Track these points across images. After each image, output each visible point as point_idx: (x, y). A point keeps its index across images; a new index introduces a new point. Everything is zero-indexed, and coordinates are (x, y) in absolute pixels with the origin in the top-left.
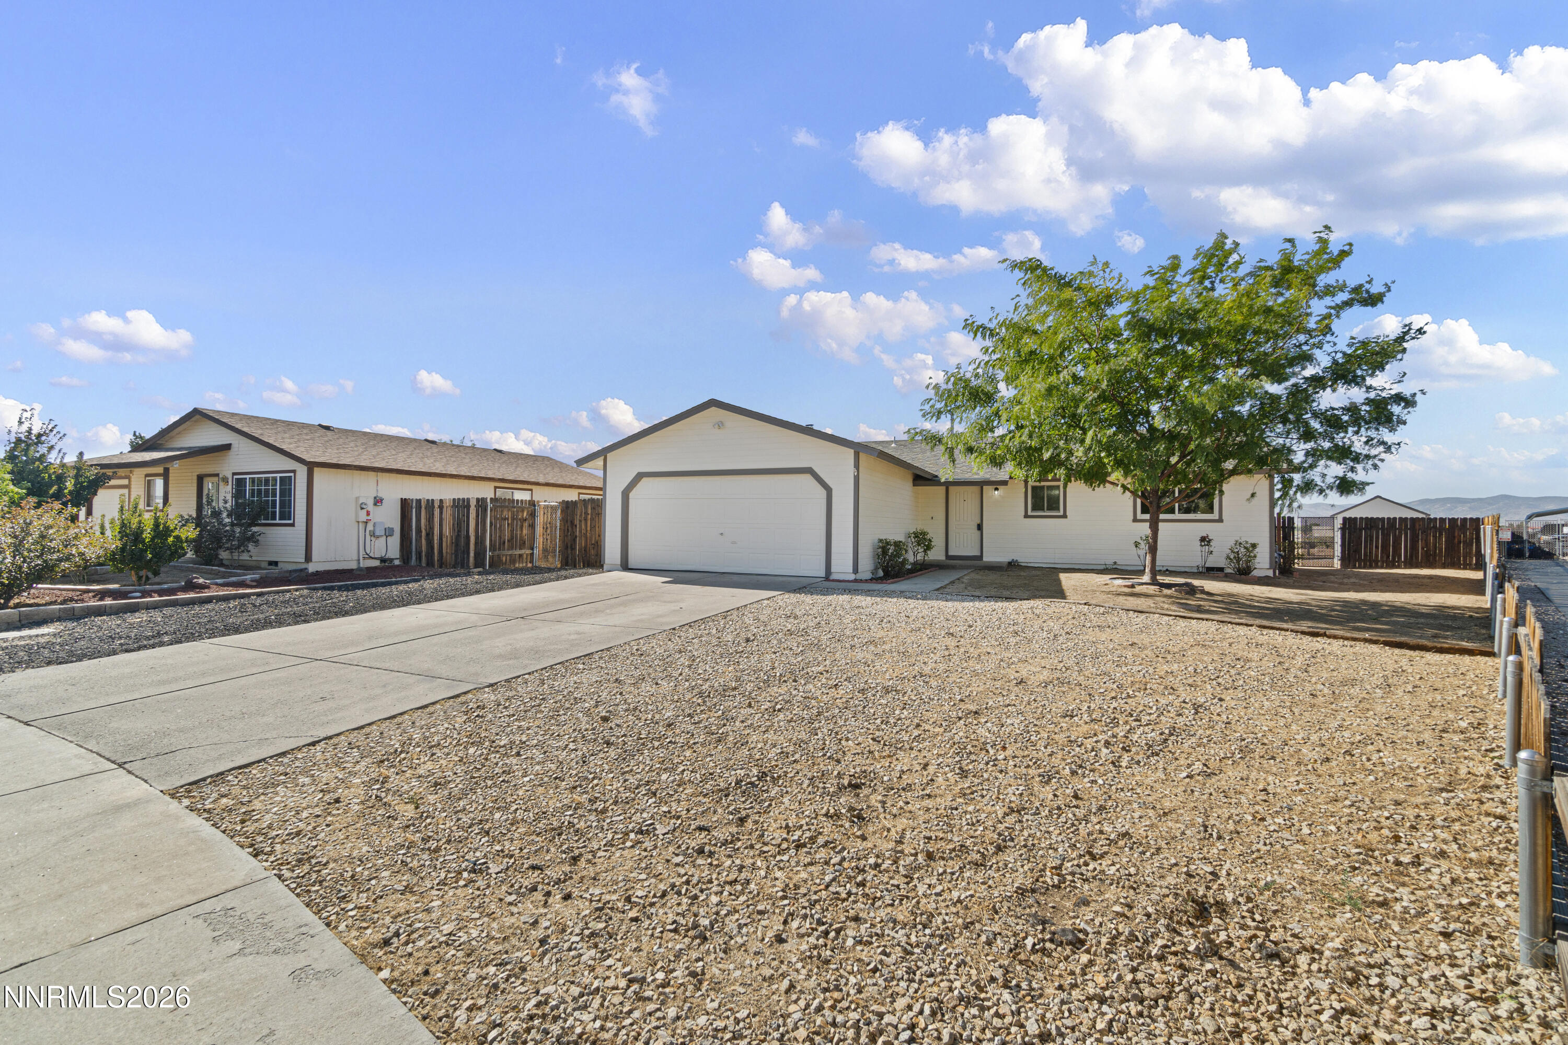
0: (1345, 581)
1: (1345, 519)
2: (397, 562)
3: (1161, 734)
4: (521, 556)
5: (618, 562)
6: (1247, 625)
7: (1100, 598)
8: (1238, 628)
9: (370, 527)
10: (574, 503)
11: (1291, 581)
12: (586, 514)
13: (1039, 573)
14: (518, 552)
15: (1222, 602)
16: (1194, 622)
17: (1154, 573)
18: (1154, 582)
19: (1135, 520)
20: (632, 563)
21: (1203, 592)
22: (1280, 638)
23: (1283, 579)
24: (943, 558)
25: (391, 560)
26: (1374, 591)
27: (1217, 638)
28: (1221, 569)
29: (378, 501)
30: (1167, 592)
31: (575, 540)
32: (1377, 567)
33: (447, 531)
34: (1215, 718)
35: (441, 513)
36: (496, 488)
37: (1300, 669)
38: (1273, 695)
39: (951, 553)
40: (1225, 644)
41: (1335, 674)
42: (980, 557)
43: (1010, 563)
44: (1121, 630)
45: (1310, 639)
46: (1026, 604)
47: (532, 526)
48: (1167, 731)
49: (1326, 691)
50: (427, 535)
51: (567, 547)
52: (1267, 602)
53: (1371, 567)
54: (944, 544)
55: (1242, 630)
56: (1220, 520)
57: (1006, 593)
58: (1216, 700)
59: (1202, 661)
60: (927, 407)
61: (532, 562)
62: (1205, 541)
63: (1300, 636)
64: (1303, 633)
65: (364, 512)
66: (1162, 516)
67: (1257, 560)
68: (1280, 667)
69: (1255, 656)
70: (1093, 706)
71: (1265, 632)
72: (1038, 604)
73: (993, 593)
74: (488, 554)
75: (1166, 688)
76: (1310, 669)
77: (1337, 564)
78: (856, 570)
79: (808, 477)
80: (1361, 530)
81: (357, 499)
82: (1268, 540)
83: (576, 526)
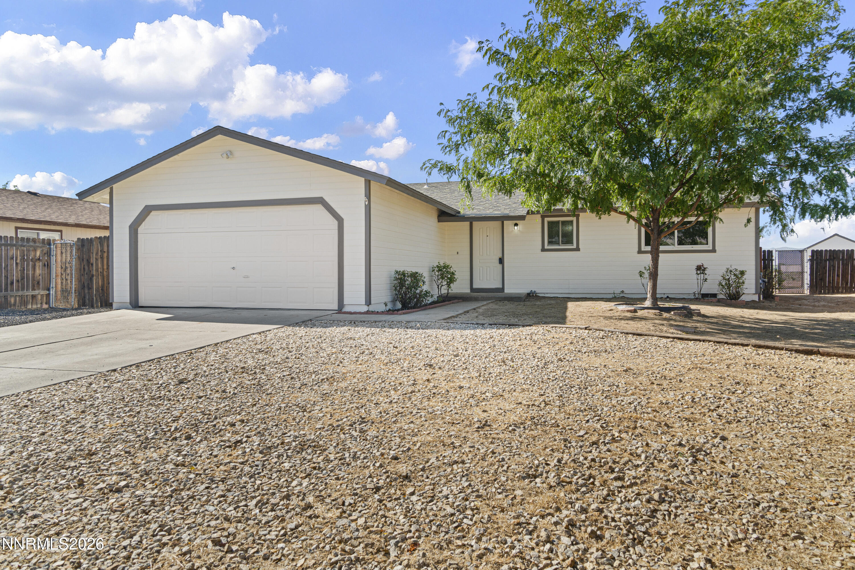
0: (817, 304)
1: (813, 251)
3: (648, 501)
4: (33, 297)
5: (128, 300)
6: (743, 345)
7: (602, 323)
8: (734, 348)
10: (90, 241)
11: (773, 304)
13: (552, 302)
14: (31, 293)
15: (717, 323)
16: (691, 343)
17: (655, 299)
18: (655, 306)
19: (640, 252)
20: (143, 301)
21: (699, 314)
22: (776, 358)
23: (767, 303)
24: (468, 291)
26: (843, 311)
27: (715, 360)
28: (714, 295)
30: (665, 315)
31: (91, 279)
32: (838, 293)
34: (719, 468)
36: (17, 228)
37: (803, 392)
38: (782, 428)
39: (475, 286)
40: (723, 366)
41: (840, 397)
42: (502, 289)
43: (528, 294)
44: (618, 354)
45: (805, 357)
46: (527, 330)
47: (48, 266)
48: (656, 496)
49: (838, 420)
51: (83, 287)
52: (756, 323)
53: (833, 293)
54: (469, 278)
55: (738, 350)
56: (714, 251)
57: (513, 321)
58: (717, 440)
59: (700, 387)
60: (445, 141)
61: (48, 303)
62: (700, 269)
63: (794, 355)
64: (797, 351)
66: (662, 248)
67: (745, 286)
68: (783, 391)
69: (754, 378)
70: (566, 457)
71: (761, 351)
72: (538, 330)
73: (501, 321)
75: (659, 425)
76: (813, 391)
77: (807, 292)
78: (368, 302)
79: (319, 208)
80: (826, 261)
82: (754, 267)
83: (92, 264)
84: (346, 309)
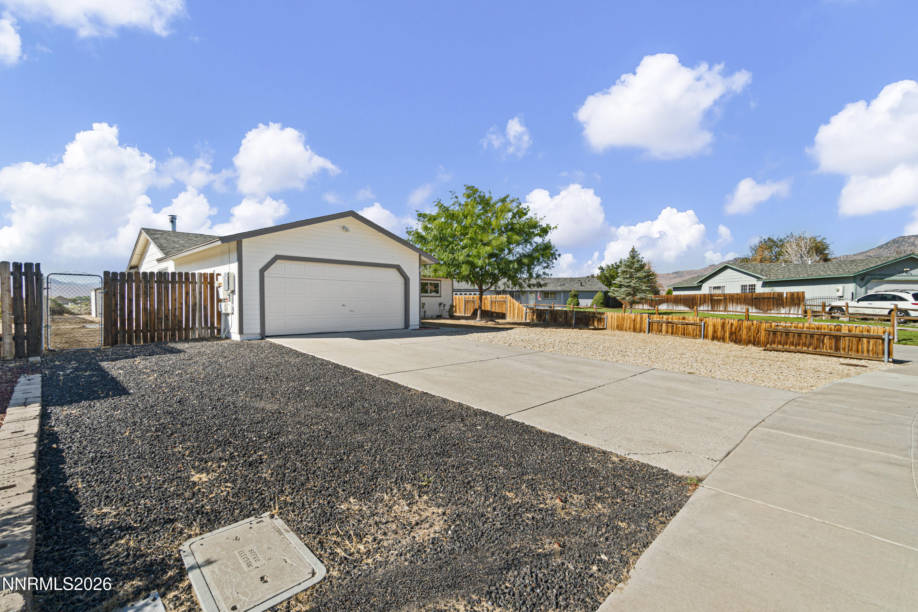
5: (258, 331)
20: (268, 331)
56: (441, 296)
62: (442, 305)
79: (395, 270)
84: (411, 328)
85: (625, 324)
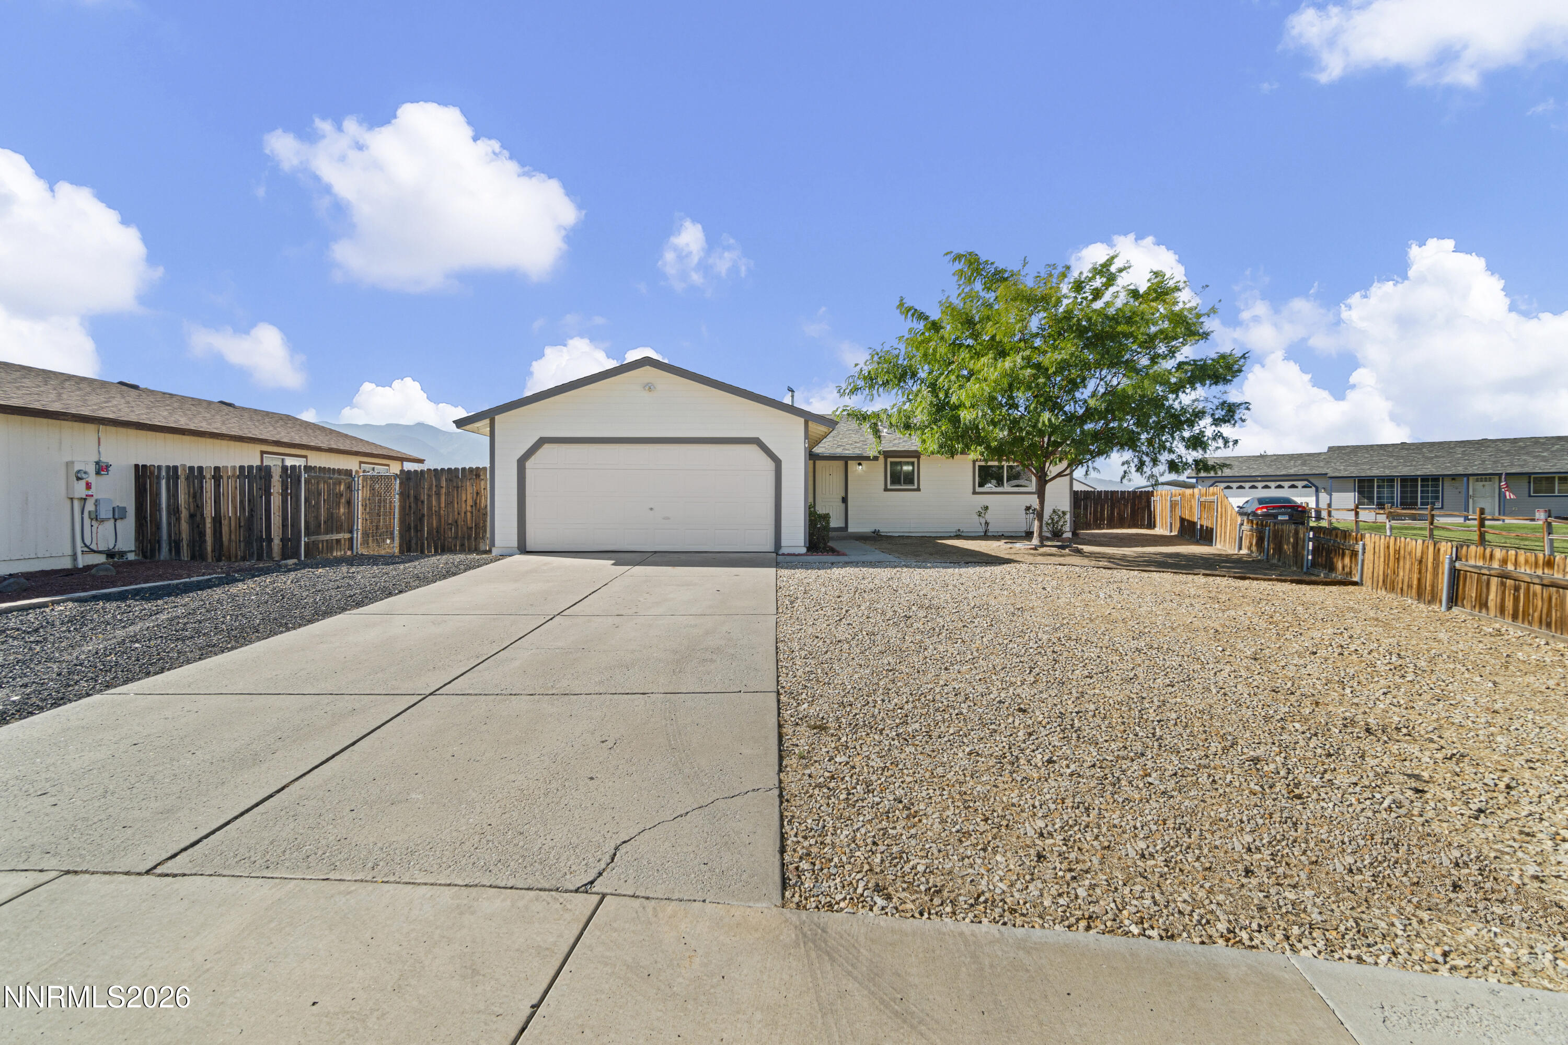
2: (131, 557)
4: (338, 541)
5: (515, 543)
9: (90, 506)
10: (420, 474)
12: (439, 487)
14: (336, 537)
17: (1040, 537)
19: (974, 492)
20: (531, 545)
25: (122, 554)
29: (102, 468)
31: (421, 519)
33: (229, 510)
35: (217, 486)
36: (262, 453)
42: (846, 528)
47: (350, 503)
50: (192, 516)
61: (351, 548)
65: (82, 484)
74: (304, 540)
79: (757, 447)
81: (69, 464)
83: (423, 502)
84: (784, 551)
85: (1401, 574)
